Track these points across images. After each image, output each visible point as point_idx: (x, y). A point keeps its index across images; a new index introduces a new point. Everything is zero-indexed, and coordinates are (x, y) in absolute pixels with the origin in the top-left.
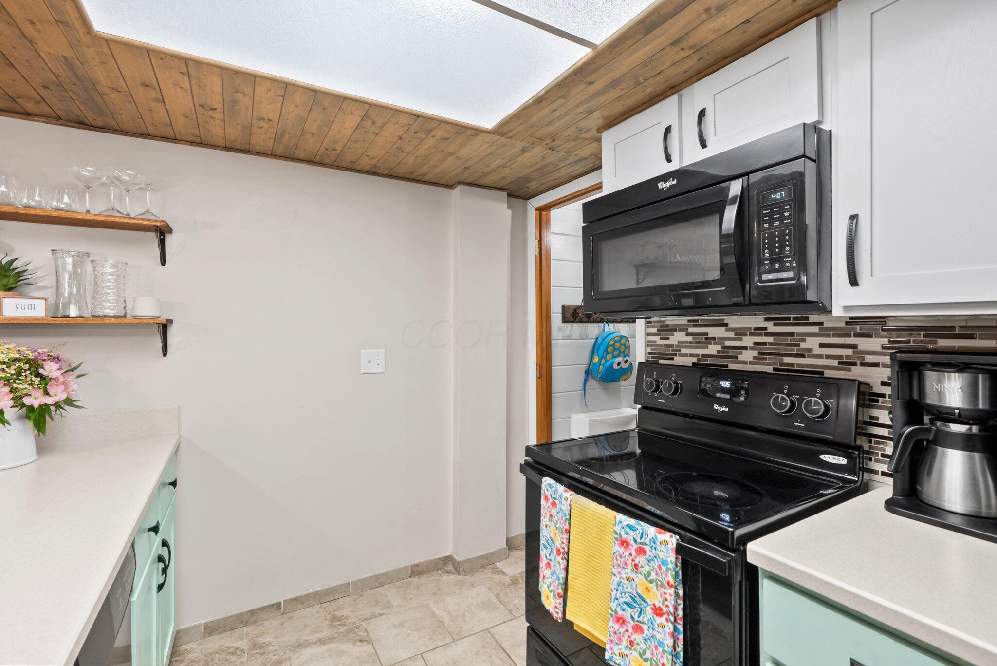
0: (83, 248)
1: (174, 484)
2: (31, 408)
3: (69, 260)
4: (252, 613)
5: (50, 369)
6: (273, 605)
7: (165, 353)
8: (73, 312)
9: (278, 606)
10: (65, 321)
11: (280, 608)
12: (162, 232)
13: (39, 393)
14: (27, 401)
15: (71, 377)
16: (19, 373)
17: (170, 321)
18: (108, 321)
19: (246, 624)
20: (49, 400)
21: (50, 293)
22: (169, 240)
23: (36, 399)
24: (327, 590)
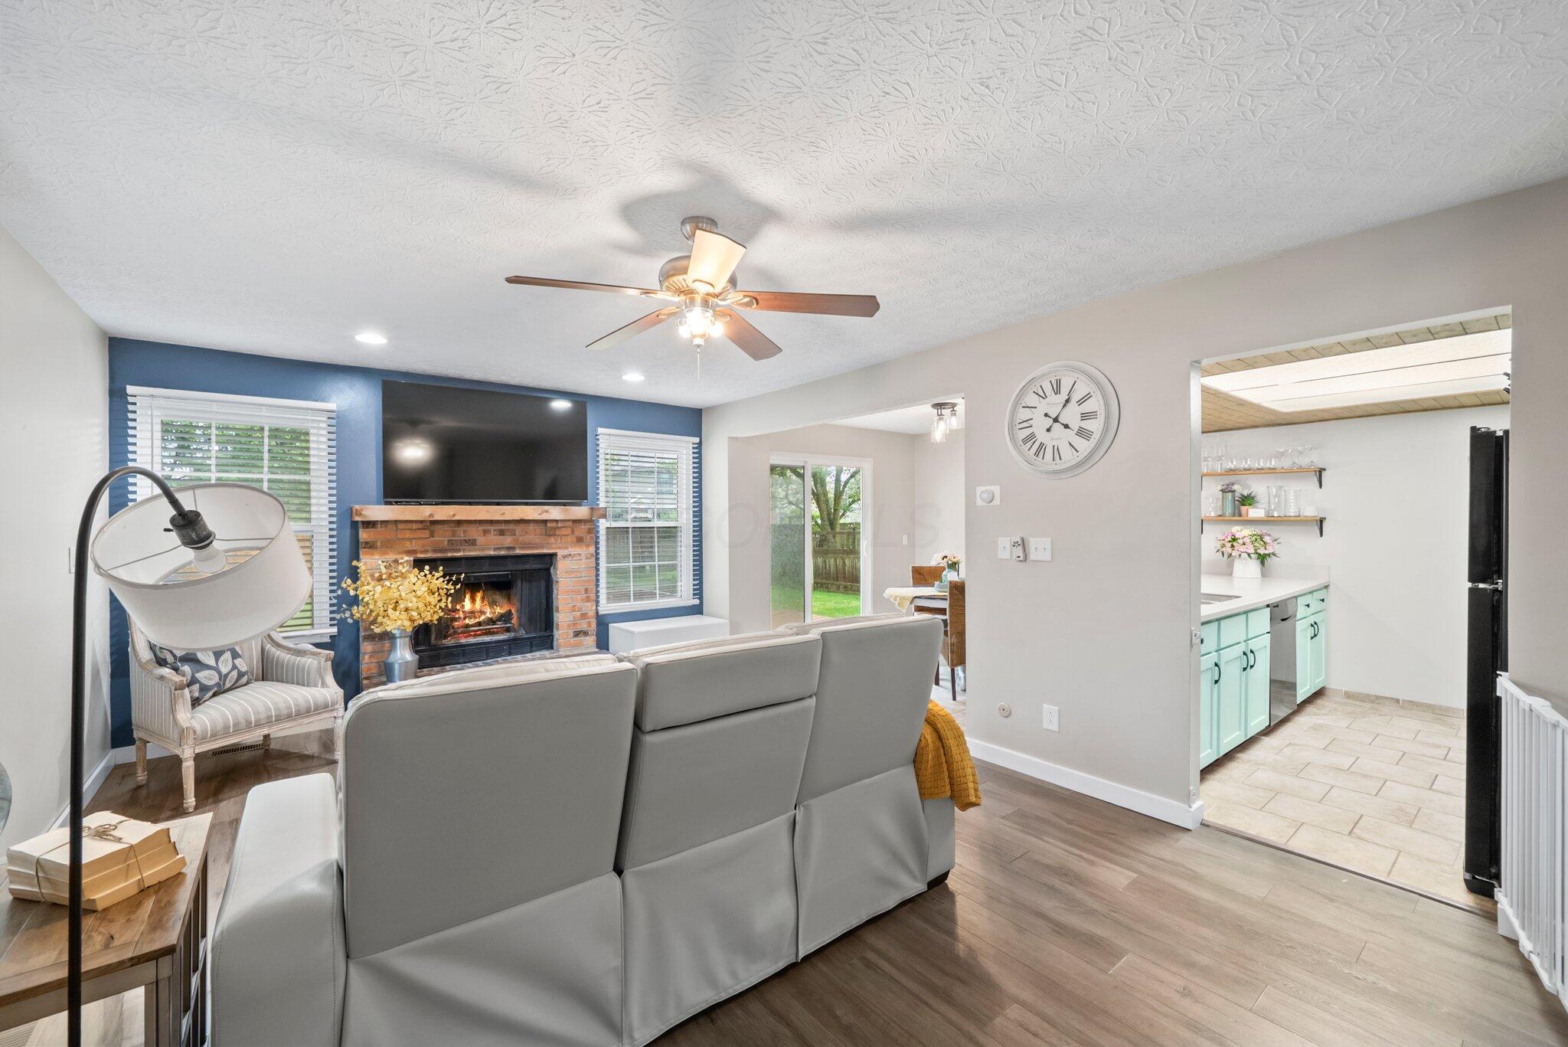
0: (1279, 483)
1: (1323, 600)
2: (1259, 554)
3: (1274, 490)
4: (1377, 697)
5: (1267, 539)
6: (1393, 699)
7: (1321, 535)
8: (1276, 514)
9: (1398, 701)
10: (1272, 518)
11: (1399, 703)
12: (1320, 472)
13: (1263, 548)
14: (1259, 551)
15: (1275, 543)
16: (1256, 540)
17: (1325, 518)
18: (1291, 518)
19: (1373, 702)
20: (1266, 552)
21: (1266, 505)
22: (1324, 474)
23: (1262, 551)
24: (1440, 706)
